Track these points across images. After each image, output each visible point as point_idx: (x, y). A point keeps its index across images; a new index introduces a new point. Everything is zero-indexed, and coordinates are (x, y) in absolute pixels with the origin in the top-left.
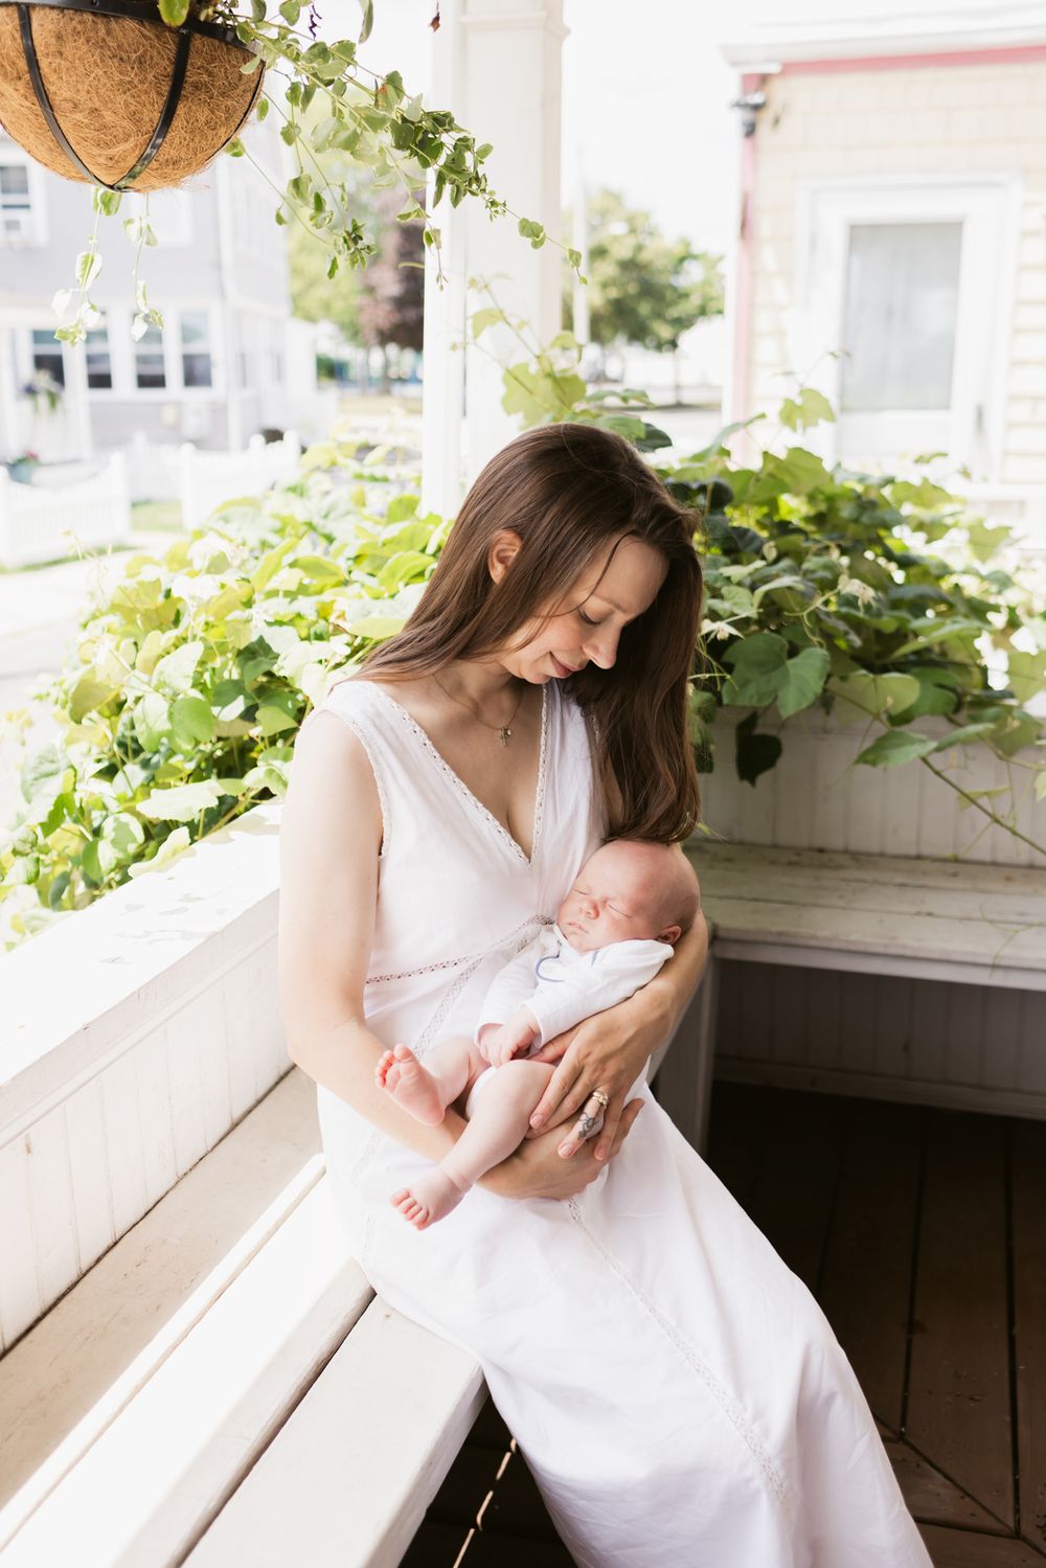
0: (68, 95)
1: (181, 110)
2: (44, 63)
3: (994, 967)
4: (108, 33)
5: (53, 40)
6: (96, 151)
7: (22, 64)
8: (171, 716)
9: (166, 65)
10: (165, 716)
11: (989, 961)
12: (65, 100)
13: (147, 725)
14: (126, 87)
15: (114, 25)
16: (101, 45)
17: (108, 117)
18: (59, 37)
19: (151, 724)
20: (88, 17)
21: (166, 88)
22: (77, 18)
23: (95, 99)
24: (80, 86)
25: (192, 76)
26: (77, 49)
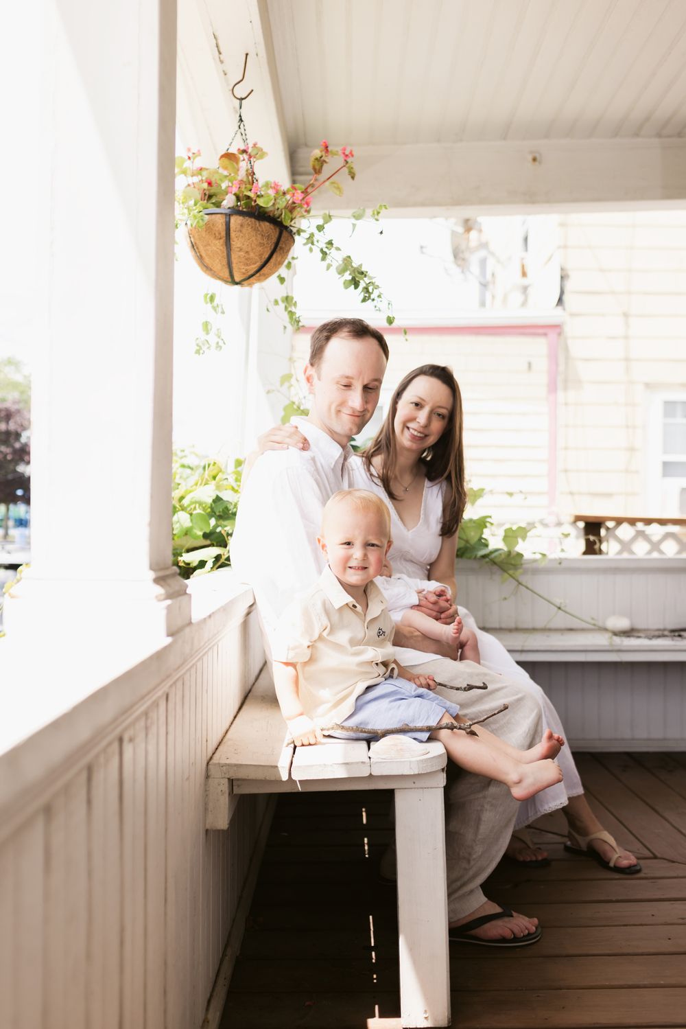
0: (239, 245)
1: (274, 256)
2: (233, 234)
3: (522, 651)
4: (260, 225)
5: (239, 226)
6: (243, 267)
7: (223, 234)
8: (191, 520)
9: (274, 240)
10: (189, 520)
11: (520, 648)
12: (238, 248)
13: (180, 524)
14: (261, 245)
15: (262, 223)
16: (256, 230)
17: (252, 255)
18: (242, 226)
19: (182, 524)
20: (253, 220)
21: (272, 247)
22: (250, 219)
23: (250, 248)
24: (245, 243)
25: (280, 245)
26: (247, 231)
